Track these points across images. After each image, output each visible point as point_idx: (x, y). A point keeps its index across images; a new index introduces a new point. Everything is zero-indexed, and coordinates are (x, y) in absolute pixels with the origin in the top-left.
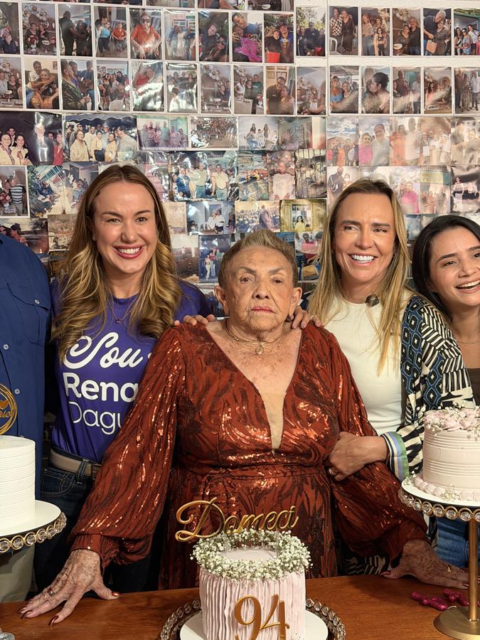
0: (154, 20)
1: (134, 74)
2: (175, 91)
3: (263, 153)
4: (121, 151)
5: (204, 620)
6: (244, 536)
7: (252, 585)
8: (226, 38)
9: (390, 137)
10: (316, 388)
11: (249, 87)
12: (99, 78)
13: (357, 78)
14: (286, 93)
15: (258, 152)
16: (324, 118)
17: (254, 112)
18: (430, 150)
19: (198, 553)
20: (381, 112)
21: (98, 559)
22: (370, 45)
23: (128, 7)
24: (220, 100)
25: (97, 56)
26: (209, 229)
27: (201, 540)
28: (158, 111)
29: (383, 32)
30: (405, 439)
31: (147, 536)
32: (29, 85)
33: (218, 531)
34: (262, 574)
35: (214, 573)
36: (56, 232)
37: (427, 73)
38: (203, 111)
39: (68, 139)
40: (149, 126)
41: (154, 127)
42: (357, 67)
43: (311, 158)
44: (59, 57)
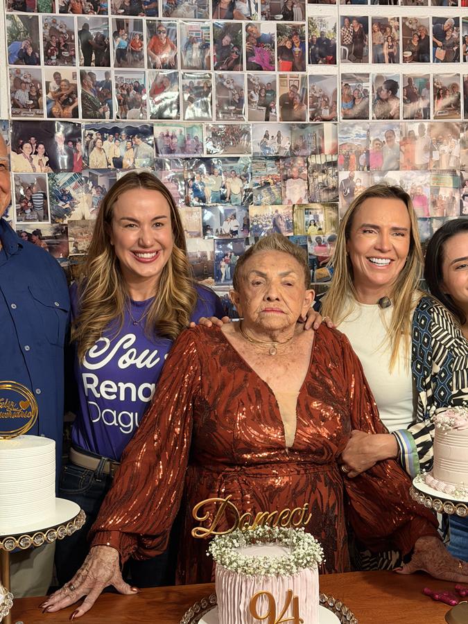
0: (170, 31)
1: (151, 83)
2: (191, 100)
3: (277, 159)
4: (138, 158)
5: (220, 614)
6: (258, 532)
7: (267, 581)
8: (240, 48)
9: (400, 143)
10: (328, 387)
11: (263, 95)
12: (116, 88)
13: (368, 86)
14: (298, 100)
15: (271, 158)
16: (336, 124)
17: (267, 119)
18: (440, 155)
19: (214, 549)
20: (392, 118)
21: (117, 555)
22: (380, 53)
23: (144, 19)
24: (234, 108)
25: (115, 66)
26: (224, 233)
27: (217, 537)
28: (175, 119)
29: (393, 40)
30: (416, 436)
31: (164, 533)
32: (50, 95)
33: (233, 528)
34: (276, 569)
35: (229, 568)
36: (75, 236)
37: (436, 80)
38: (218, 119)
39: (87, 147)
40: (165, 134)
41: (170, 135)
42: (368, 75)
43: (323, 163)
44: (78, 68)
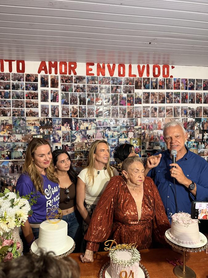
1: (96, 109)
4: (92, 127)
9: (157, 123)
11: (123, 111)
12: (87, 110)
14: (132, 113)
15: (125, 127)
16: (141, 119)
17: (124, 117)
19: (110, 254)
20: (155, 117)
22: (153, 101)
23: (95, 93)
24: (116, 115)
25: (87, 105)
26: (113, 145)
29: (156, 98)
32: (71, 112)
36: (76, 146)
37: (167, 108)
38: (112, 117)
41: (100, 121)
42: (149, 107)
43: (138, 128)
44: (78, 105)
